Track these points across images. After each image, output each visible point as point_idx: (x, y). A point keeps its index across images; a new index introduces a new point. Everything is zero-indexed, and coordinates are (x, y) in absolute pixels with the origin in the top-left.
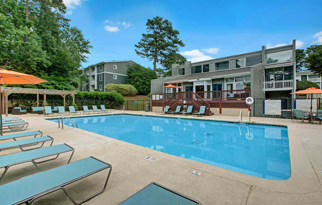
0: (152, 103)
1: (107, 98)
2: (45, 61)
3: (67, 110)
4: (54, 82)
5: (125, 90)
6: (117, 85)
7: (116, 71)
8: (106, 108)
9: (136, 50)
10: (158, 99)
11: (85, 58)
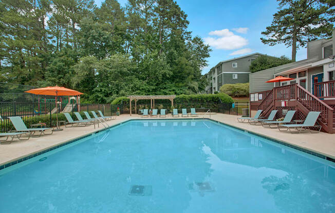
0: (251, 106)
1: (213, 100)
2: (167, 72)
3: (159, 112)
4: (174, 88)
5: (242, 90)
6: (234, 85)
7: (236, 70)
8: (197, 111)
9: (261, 39)
10: (257, 100)
11: (206, 63)
